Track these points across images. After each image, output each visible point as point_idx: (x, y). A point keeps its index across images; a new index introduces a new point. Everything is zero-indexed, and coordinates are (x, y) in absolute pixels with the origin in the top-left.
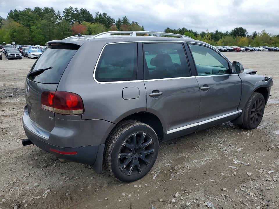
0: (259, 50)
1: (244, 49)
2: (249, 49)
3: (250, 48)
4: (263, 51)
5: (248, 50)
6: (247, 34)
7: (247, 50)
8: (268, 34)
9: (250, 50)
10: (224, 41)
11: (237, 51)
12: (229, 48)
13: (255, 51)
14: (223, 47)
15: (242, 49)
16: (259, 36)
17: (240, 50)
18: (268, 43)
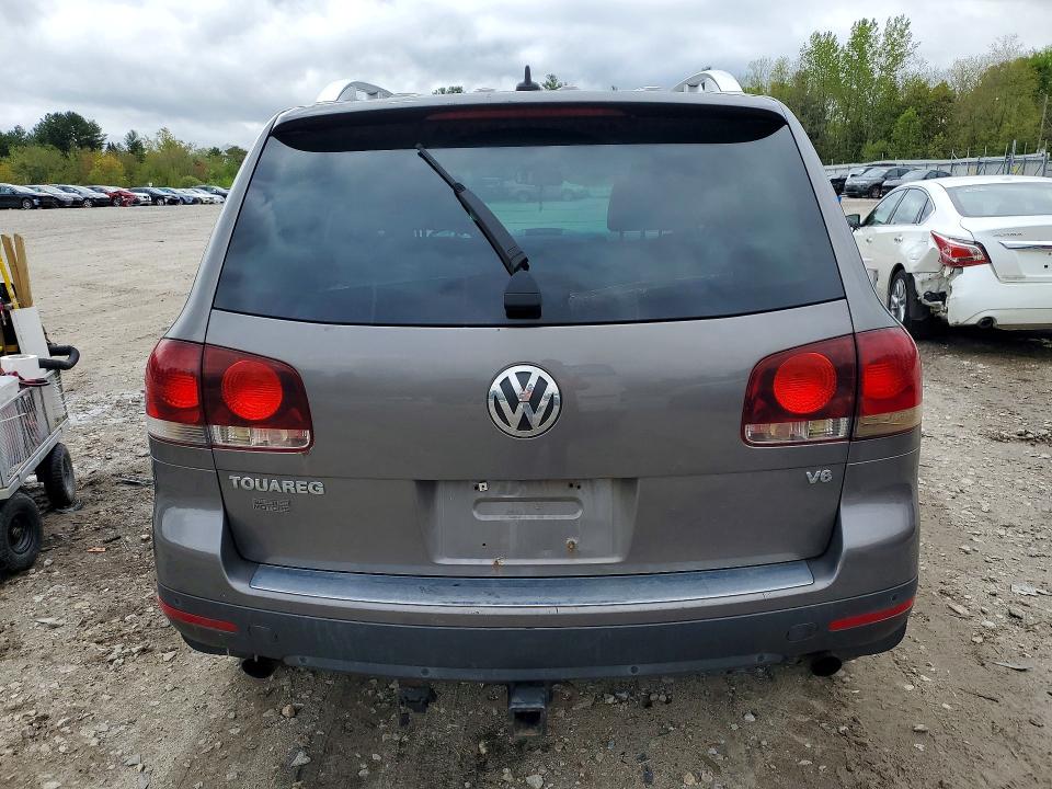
0: (196, 201)
1: (146, 195)
2: (162, 198)
3: (164, 193)
4: (211, 203)
5: (160, 202)
6: (106, 142)
7: (156, 200)
8: (183, 146)
9: (166, 200)
10: (24, 166)
11: (123, 204)
12: (86, 191)
13: (185, 203)
14: (63, 189)
15: (141, 196)
16: (154, 148)
17: (136, 202)
18: (194, 175)
